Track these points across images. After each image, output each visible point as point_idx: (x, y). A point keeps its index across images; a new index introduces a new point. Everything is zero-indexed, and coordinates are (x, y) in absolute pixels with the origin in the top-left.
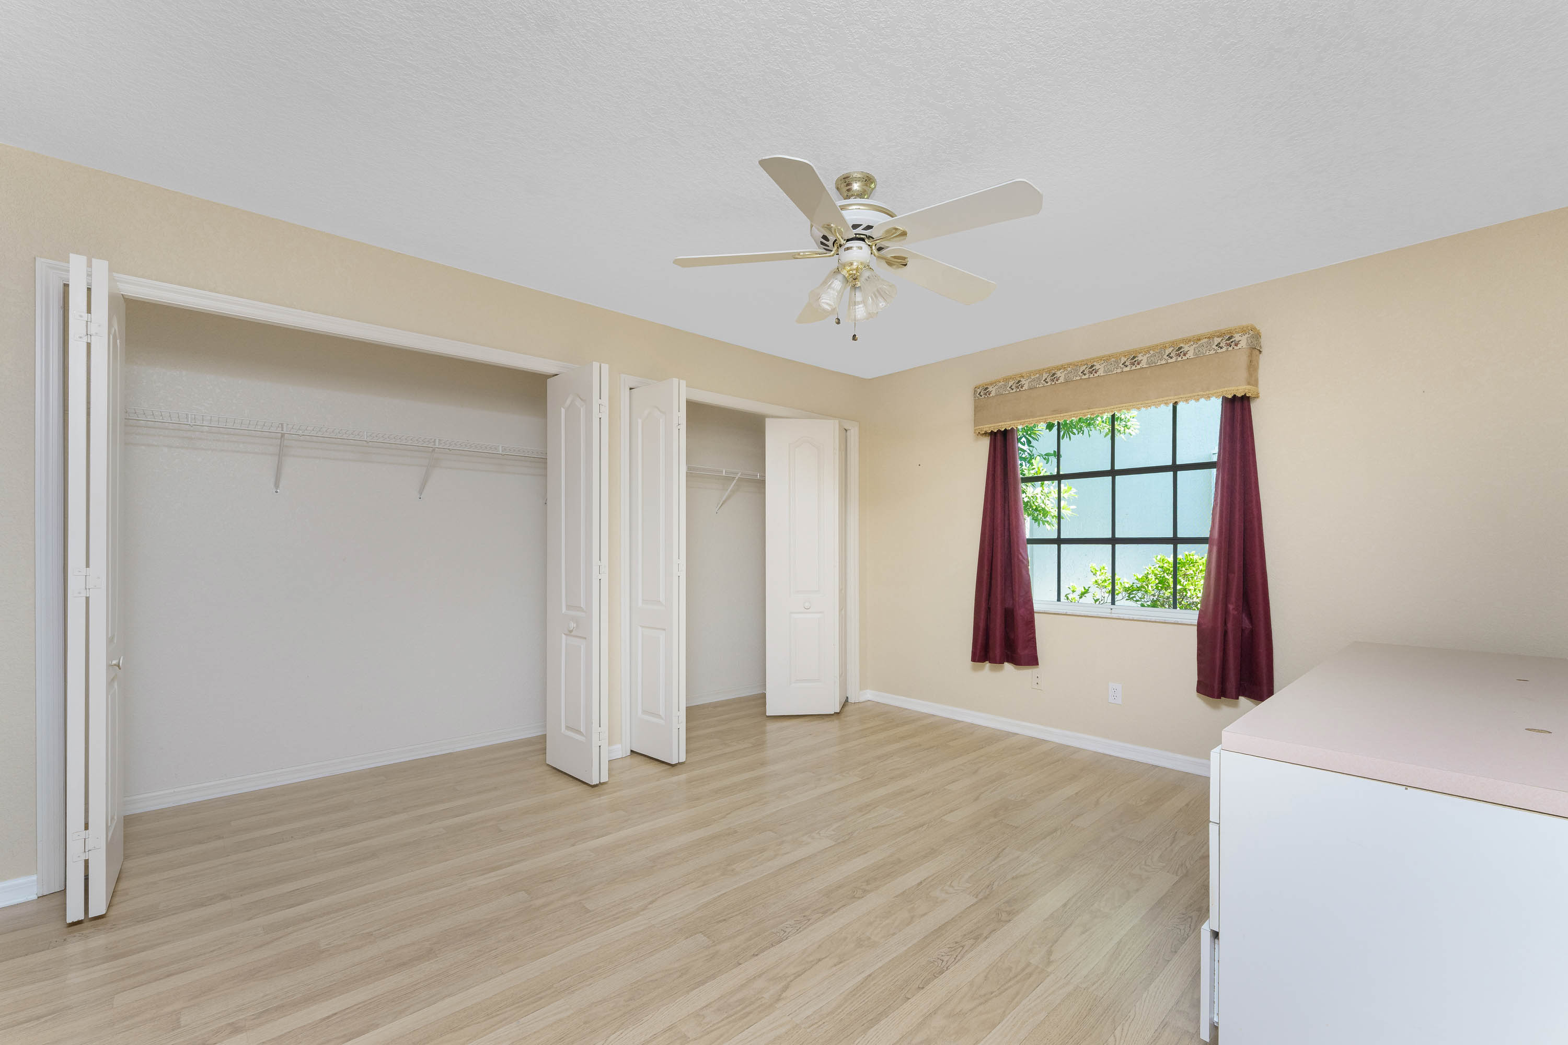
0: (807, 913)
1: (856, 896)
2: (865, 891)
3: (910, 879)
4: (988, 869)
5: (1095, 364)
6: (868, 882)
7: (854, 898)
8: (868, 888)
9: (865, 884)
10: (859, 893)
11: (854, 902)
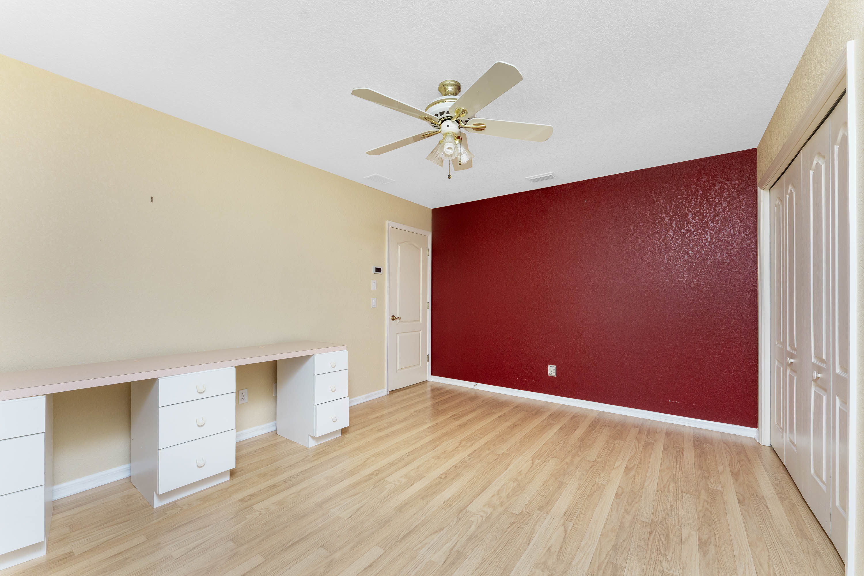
0: (464, 465)
1: (444, 475)
2: (441, 478)
6: (440, 483)
7: (445, 474)
8: (439, 480)
9: (441, 482)
10: (443, 476)
11: (444, 472)
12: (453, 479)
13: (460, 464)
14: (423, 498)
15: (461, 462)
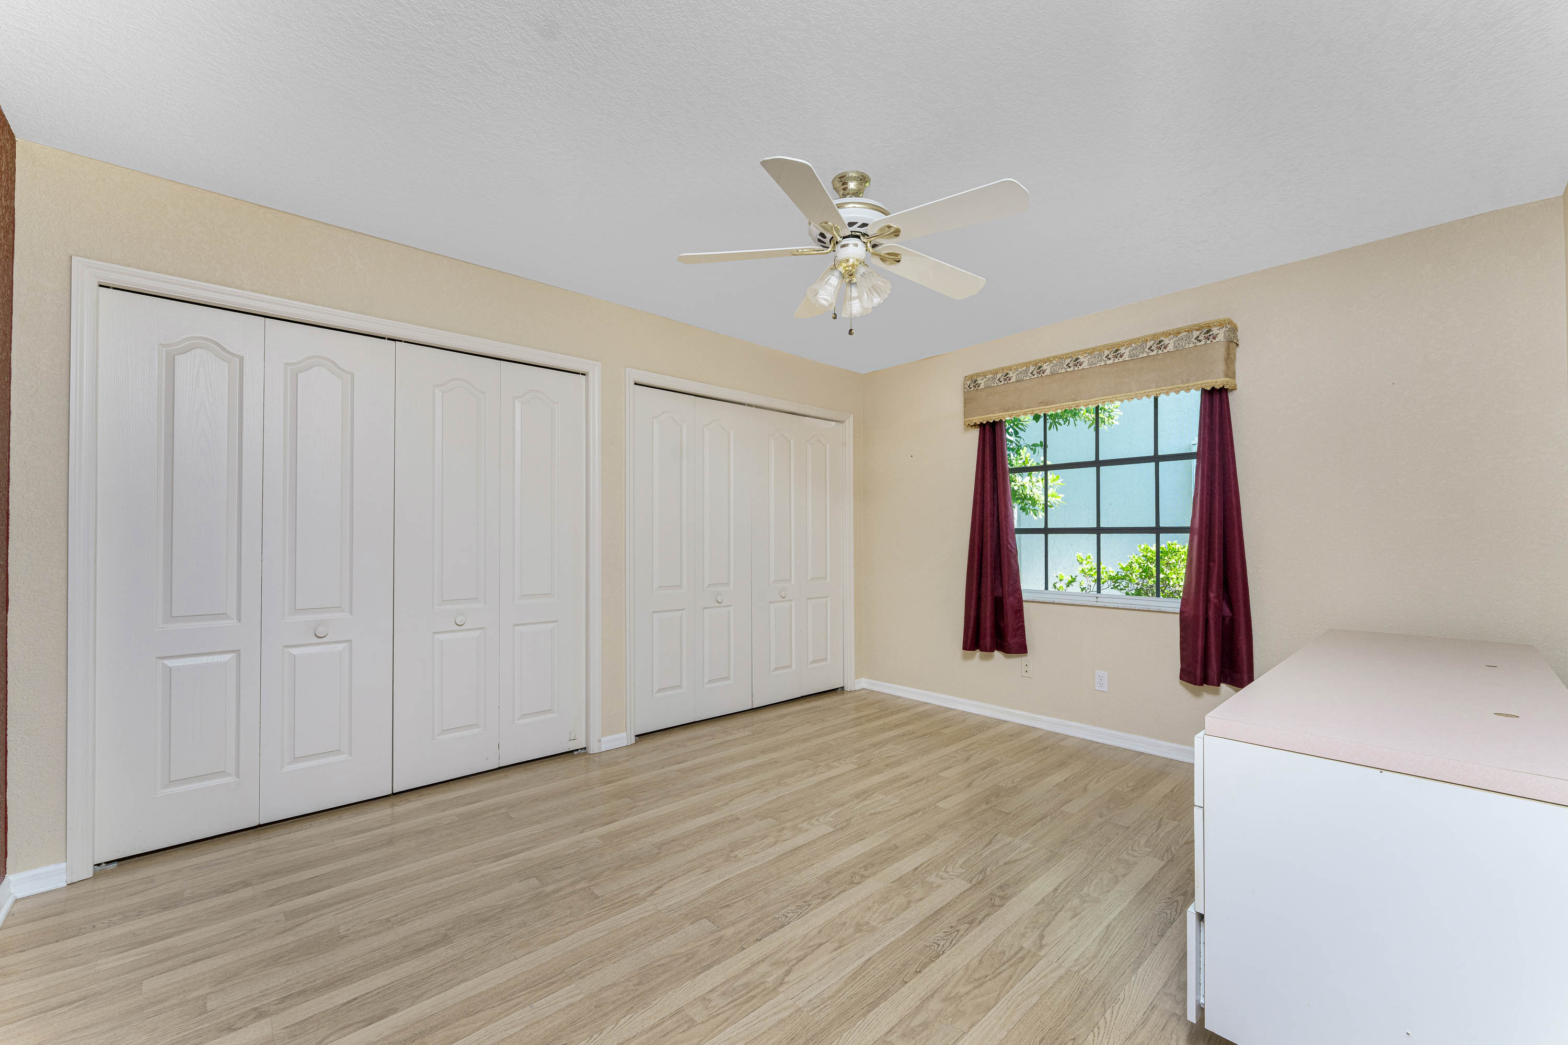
0: (807, 899)
1: (855, 881)
2: (863, 876)
3: (906, 865)
4: (981, 855)
5: (1079, 357)
6: (866, 868)
7: (852, 883)
8: (866, 873)
9: (863, 869)
10: (857, 879)
11: (853, 887)
12: (839, 873)
13: (815, 902)
14: (896, 847)
15: (811, 907)
